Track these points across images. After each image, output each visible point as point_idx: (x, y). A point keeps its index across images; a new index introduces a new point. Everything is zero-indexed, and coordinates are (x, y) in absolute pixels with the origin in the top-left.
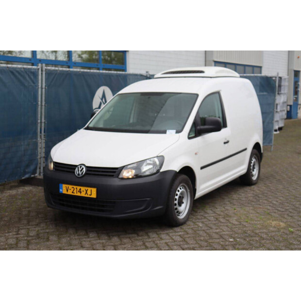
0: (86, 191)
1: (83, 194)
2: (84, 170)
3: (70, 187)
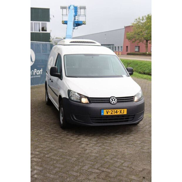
0: (121, 111)
1: (119, 113)
2: (116, 99)
3: (110, 110)
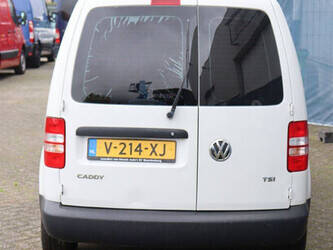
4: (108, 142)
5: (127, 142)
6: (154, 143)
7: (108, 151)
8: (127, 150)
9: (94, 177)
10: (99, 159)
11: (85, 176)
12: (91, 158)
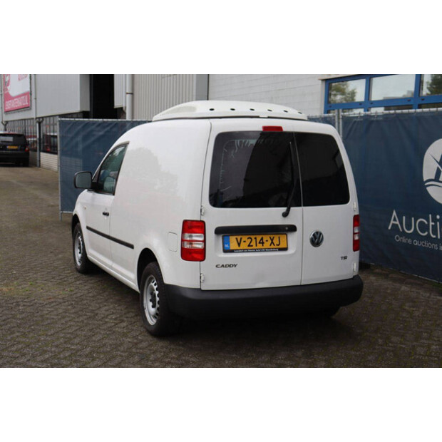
4: (239, 237)
5: (253, 237)
6: (272, 236)
7: (239, 245)
8: (253, 243)
9: (230, 266)
10: (232, 251)
11: (223, 266)
12: (226, 251)
